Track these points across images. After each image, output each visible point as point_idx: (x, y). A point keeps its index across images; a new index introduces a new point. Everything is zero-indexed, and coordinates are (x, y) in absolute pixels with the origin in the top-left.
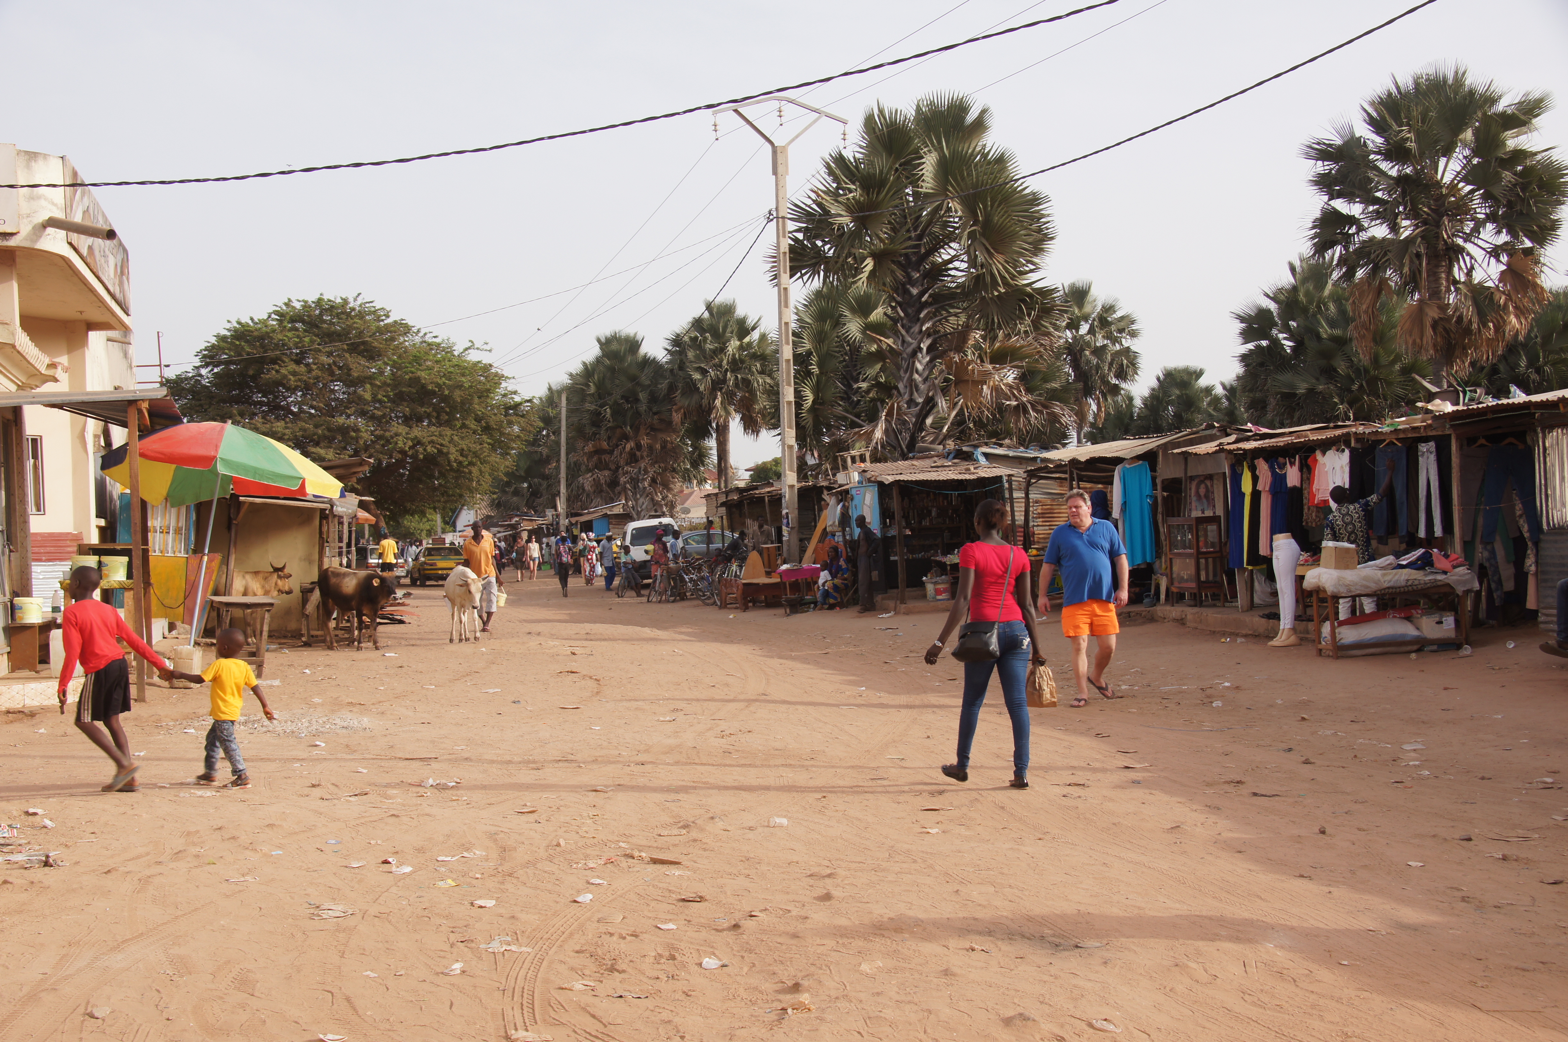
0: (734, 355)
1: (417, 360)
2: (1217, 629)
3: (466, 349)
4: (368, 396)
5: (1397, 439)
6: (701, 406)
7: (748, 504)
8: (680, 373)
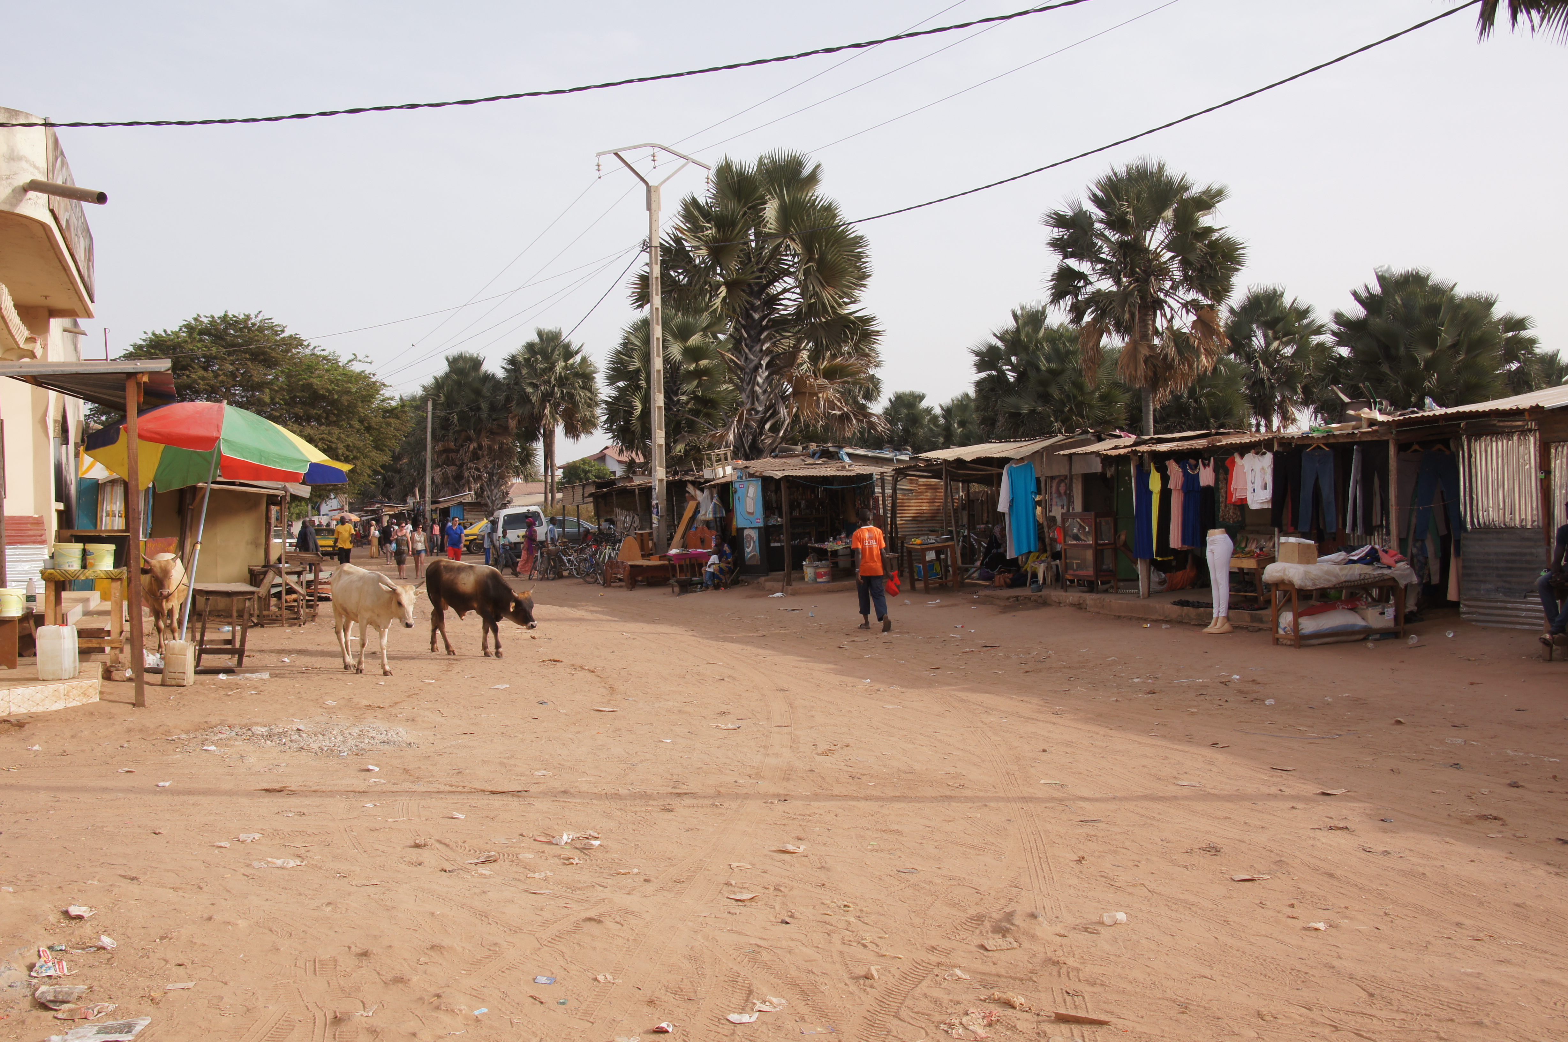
0: (560, 373)
1: (310, 369)
2: (1123, 614)
3: (350, 361)
4: (267, 399)
5: (1324, 444)
6: (532, 414)
7: (617, 494)
8: (516, 387)
